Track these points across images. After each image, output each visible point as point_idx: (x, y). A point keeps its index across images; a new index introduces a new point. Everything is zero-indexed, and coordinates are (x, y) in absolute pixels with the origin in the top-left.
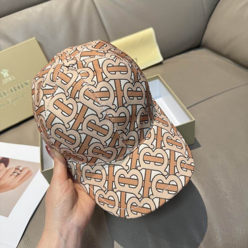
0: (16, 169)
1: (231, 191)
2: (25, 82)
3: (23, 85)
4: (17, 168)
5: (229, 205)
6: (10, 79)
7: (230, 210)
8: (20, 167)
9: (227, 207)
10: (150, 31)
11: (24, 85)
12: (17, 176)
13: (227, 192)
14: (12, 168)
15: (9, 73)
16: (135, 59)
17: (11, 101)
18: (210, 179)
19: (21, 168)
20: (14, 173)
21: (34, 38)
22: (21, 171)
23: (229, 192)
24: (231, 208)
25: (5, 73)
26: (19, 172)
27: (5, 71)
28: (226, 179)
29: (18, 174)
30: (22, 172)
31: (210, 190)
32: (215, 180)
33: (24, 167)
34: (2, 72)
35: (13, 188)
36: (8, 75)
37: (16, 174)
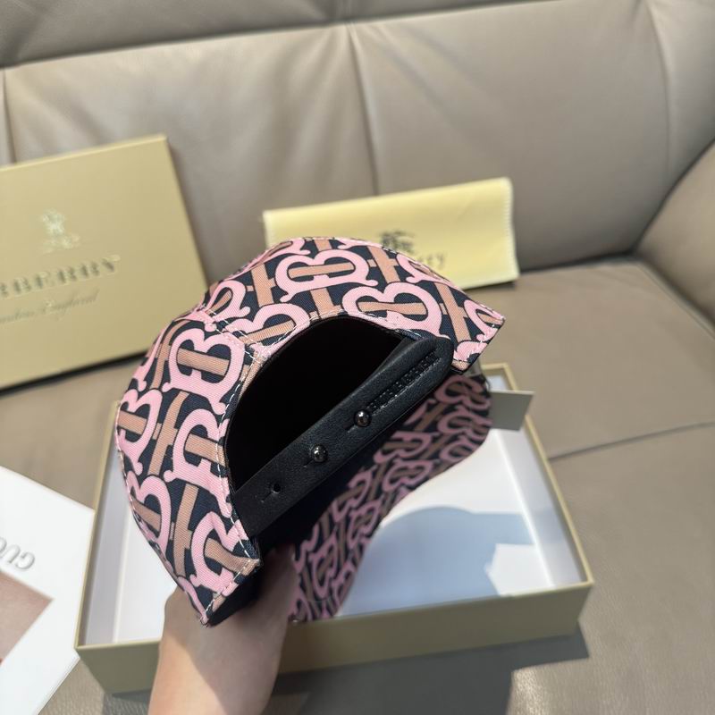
2: (108, 260)
3: (98, 269)
6: (66, 244)
10: (500, 189)
11: (102, 268)
16: (438, 257)
17: (55, 308)
21: (161, 139)
34: (45, 219)
36: (61, 230)
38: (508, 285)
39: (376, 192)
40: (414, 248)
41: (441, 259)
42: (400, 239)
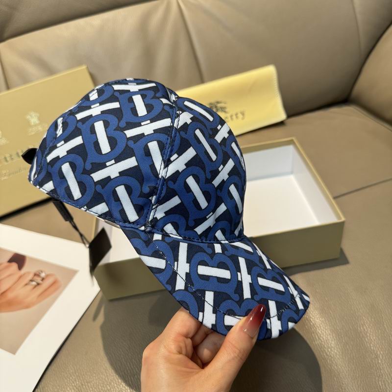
0: (35, 275)
1: (385, 351)
4: (38, 273)
5: (381, 376)
6: (40, 129)
7: (382, 385)
8: (42, 272)
9: (377, 378)
12: (35, 287)
13: (378, 353)
14: (29, 273)
15: (39, 119)
16: (241, 113)
18: (351, 328)
19: (43, 275)
20: (32, 281)
21: (84, 67)
22: (43, 279)
23: (382, 352)
24: (384, 381)
25: (34, 119)
26: (39, 280)
27: (33, 114)
28: (380, 331)
29: (38, 284)
30: (44, 281)
31: (350, 347)
32: (359, 329)
33: (48, 273)
34: (28, 117)
35: (27, 307)
36: (37, 122)
37: (34, 283)
38: (281, 124)
39: (202, 81)
40: (227, 110)
41: (243, 114)
42: (219, 105)
